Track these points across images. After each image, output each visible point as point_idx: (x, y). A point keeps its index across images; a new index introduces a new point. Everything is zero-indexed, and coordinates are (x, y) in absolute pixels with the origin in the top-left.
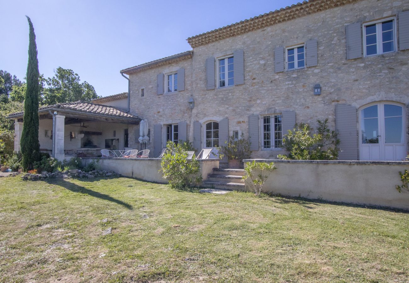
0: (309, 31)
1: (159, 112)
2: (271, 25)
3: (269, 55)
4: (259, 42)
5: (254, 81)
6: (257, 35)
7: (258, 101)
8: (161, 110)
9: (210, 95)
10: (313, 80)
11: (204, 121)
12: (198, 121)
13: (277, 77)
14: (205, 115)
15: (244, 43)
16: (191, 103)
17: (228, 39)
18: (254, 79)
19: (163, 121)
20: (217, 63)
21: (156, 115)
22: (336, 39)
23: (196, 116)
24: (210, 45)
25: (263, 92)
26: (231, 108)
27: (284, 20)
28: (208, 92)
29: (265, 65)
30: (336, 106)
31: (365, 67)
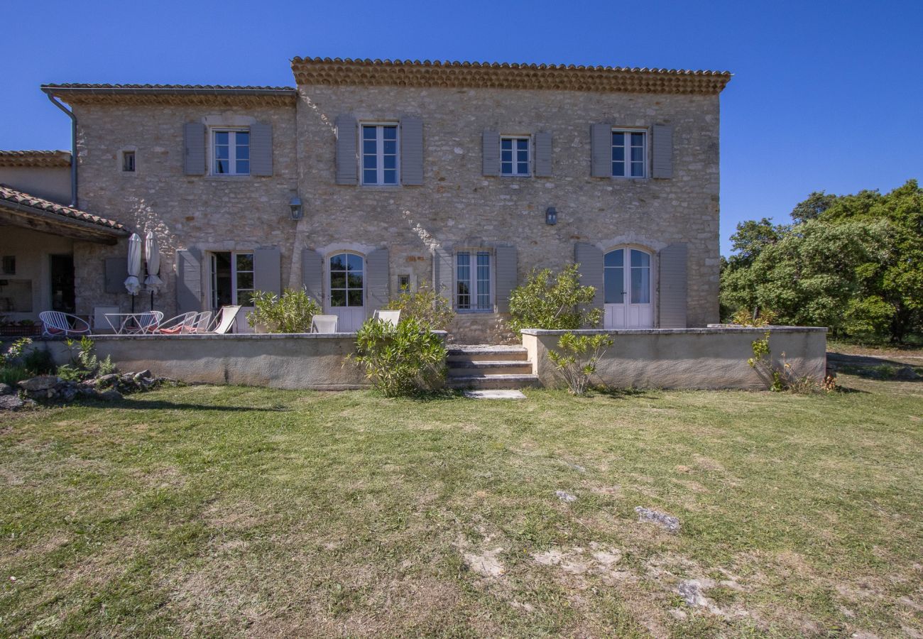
0: (539, 117)
1: (190, 219)
2: (478, 86)
3: (472, 141)
4: (452, 112)
5: (443, 184)
6: (448, 97)
7: (451, 223)
8: (197, 214)
9: (345, 197)
10: (544, 200)
11: (329, 251)
12: (313, 250)
13: (486, 183)
14: (332, 239)
15: (422, 105)
16: (294, 208)
17: (387, 88)
18: (442, 179)
19: (207, 241)
20: (361, 132)
21: (180, 226)
22: (577, 140)
23: (308, 237)
24: (343, 88)
25: (460, 206)
26: (393, 230)
27: (501, 85)
28: (337, 189)
29: (463, 157)
30: (576, 246)
31: (613, 193)
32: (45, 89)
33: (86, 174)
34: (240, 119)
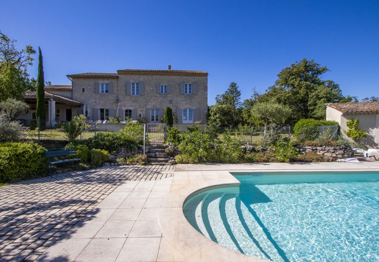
0: (169, 81)
1: (96, 102)
2: (155, 75)
3: (154, 86)
4: (150, 80)
5: (148, 95)
6: (150, 77)
7: (150, 103)
8: (97, 101)
9: (128, 98)
10: (169, 98)
11: (124, 109)
12: (121, 109)
13: (157, 95)
14: (125, 106)
15: (144, 79)
16: (117, 100)
17: (137, 76)
18: (148, 94)
19: (99, 107)
20: (131, 84)
21: (93, 103)
22: (177, 86)
23: (120, 106)
24: (128, 75)
25: (152, 100)
26: (138, 105)
27: (160, 75)
28: (126, 96)
29: (153, 90)
30: (176, 108)
31: (185, 97)
32: (67, 76)
33: (75, 93)
34: (106, 81)
